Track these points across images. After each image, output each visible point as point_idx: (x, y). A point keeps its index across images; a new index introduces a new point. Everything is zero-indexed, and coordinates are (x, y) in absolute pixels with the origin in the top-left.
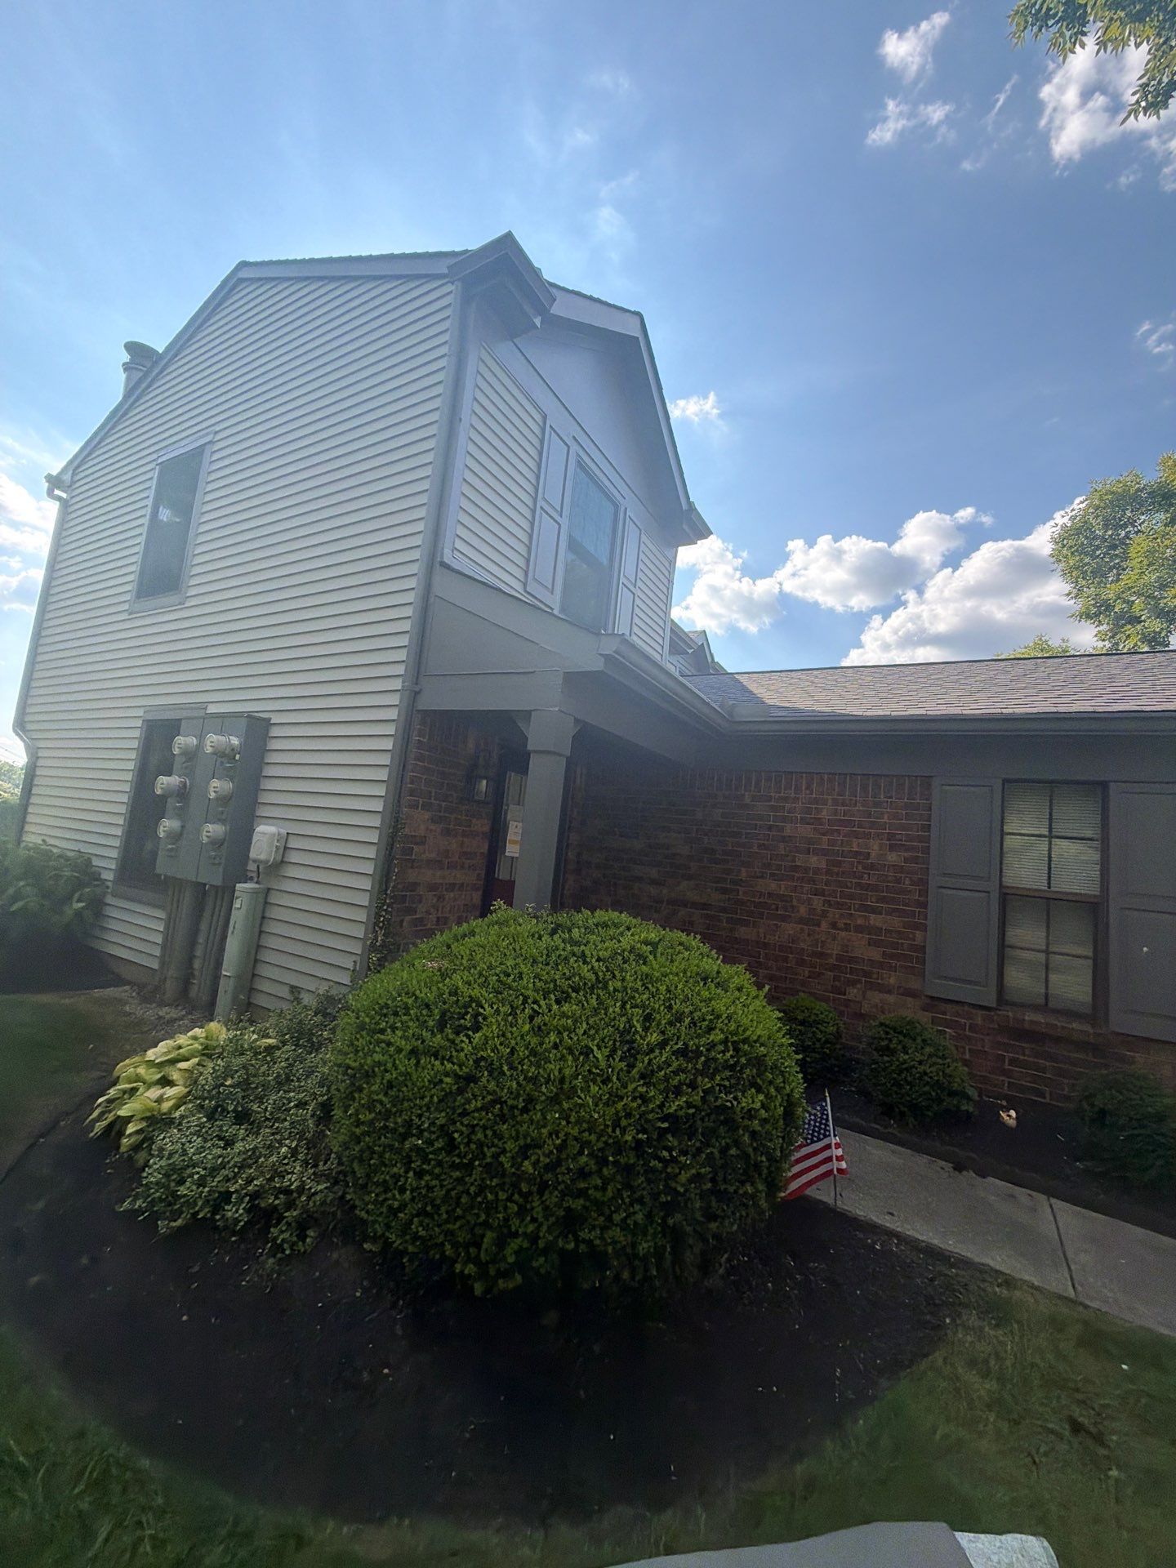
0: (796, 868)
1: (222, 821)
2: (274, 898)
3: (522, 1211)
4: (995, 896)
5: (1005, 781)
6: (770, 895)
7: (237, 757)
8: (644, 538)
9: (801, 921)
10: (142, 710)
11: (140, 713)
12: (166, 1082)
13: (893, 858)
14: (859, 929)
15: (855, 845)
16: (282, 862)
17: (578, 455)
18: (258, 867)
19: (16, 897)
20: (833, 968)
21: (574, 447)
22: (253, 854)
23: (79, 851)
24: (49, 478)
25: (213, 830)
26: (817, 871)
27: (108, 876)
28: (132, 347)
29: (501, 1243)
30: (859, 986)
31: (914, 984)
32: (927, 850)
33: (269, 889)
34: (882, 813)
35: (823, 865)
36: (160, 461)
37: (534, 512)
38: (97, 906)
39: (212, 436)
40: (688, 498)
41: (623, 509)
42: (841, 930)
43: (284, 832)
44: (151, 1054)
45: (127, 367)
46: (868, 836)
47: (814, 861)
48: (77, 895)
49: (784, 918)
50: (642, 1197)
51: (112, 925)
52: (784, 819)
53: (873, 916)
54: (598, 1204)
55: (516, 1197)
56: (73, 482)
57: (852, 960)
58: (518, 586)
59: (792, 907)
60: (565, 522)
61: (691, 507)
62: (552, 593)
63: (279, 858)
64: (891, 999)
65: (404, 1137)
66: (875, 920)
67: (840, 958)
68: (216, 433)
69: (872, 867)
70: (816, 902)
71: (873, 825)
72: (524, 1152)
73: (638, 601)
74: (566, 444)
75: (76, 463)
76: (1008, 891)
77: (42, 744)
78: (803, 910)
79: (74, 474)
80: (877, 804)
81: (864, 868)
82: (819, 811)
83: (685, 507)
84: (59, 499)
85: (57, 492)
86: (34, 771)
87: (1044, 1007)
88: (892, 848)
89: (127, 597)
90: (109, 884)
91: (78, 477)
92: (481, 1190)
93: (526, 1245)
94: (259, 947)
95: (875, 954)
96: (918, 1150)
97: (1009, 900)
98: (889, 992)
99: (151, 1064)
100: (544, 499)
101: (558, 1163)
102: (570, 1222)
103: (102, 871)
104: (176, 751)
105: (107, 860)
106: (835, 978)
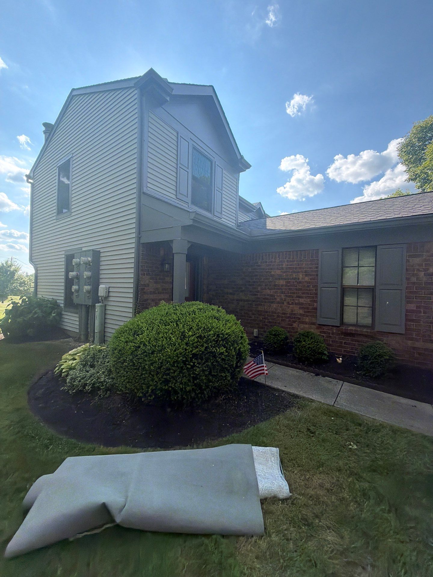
0: (275, 285)
1: (89, 285)
2: (108, 308)
3: (153, 380)
4: (340, 288)
5: (343, 249)
6: (268, 295)
7: (91, 264)
8: (224, 172)
9: (278, 303)
10: (64, 251)
11: (63, 253)
12: (74, 359)
13: (307, 279)
14: (296, 304)
15: (294, 275)
16: (108, 296)
17: (193, 145)
18: (102, 298)
19: (36, 313)
20: (289, 317)
21: (191, 142)
22: (99, 295)
23: (53, 298)
24: (26, 176)
25: (87, 288)
26: (282, 286)
27: (62, 305)
28: (45, 125)
29: (148, 388)
30: (296, 322)
31: (314, 320)
32: (317, 275)
33: (106, 305)
34: (303, 264)
35: (284, 283)
36: (58, 166)
37: (177, 169)
38: (60, 315)
39: (72, 155)
40: (240, 154)
41: (214, 162)
42: (291, 304)
43: (108, 286)
44: (70, 352)
45: (45, 132)
46: (299, 272)
47: (282, 282)
48: (53, 312)
49: (272, 302)
50: (186, 375)
51: (66, 320)
52: (271, 269)
53: (300, 299)
54: (173, 377)
55: (151, 376)
56: (34, 176)
57: (295, 314)
58: (174, 197)
59: (275, 298)
60: (190, 171)
61: (242, 157)
62: (187, 197)
63: (107, 295)
64: (307, 326)
65: (123, 363)
66: (302, 300)
67: (291, 314)
68: (73, 154)
69: (300, 282)
70: (282, 296)
71: (300, 268)
72: (152, 364)
73: (223, 196)
74: (188, 142)
75: (33, 170)
76: (344, 287)
77: (38, 266)
78: (278, 300)
79: (34, 173)
80: (301, 261)
81: (297, 283)
82: (282, 265)
83: (239, 157)
84: (30, 183)
85: (30, 180)
86: (37, 275)
87: (356, 325)
88: (306, 275)
89: (55, 214)
90: (63, 308)
91: (36, 174)
92: (142, 374)
93: (154, 388)
94: (105, 323)
95: (301, 312)
96: (305, 371)
97: (344, 290)
98: (306, 324)
99: (70, 355)
100: (180, 163)
101: (161, 366)
102: (166, 382)
103: (60, 304)
104: (74, 264)
105: (61, 300)
106: (289, 321)
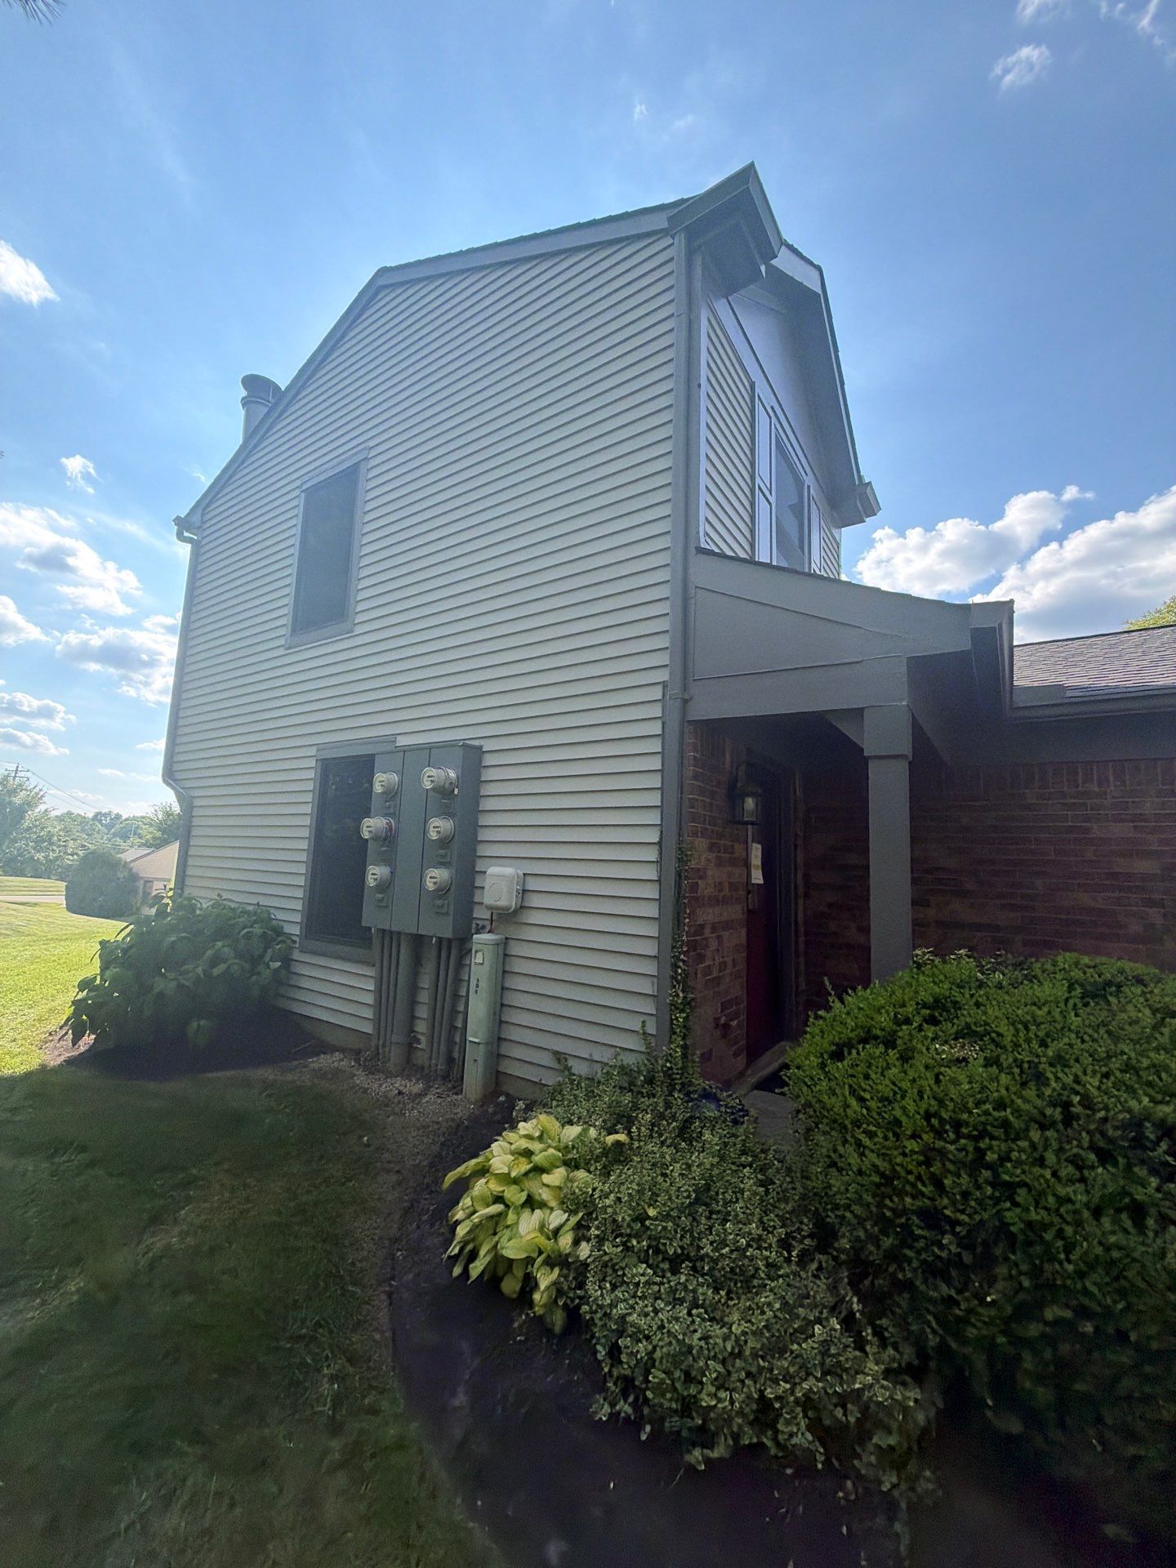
1: (448, 865)
7: (456, 792)
8: (822, 519)
10: (315, 748)
11: (313, 752)
17: (776, 428)
18: (491, 915)
21: (774, 420)
22: (480, 901)
23: (257, 905)
24: (178, 521)
25: (438, 875)
27: (293, 930)
28: (249, 382)
33: (506, 938)
36: (304, 487)
37: (752, 491)
39: (367, 452)
41: (806, 487)
43: (519, 872)
45: (245, 402)
48: (270, 954)
56: (203, 522)
60: (774, 501)
68: (371, 448)
74: (768, 415)
79: (203, 514)
84: (190, 541)
85: (187, 534)
86: (191, 821)
89: (282, 631)
90: (295, 938)
91: (208, 517)
94: (504, 1006)
100: (760, 476)
103: (285, 925)
104: (378, 790)
105: (290, 913)
